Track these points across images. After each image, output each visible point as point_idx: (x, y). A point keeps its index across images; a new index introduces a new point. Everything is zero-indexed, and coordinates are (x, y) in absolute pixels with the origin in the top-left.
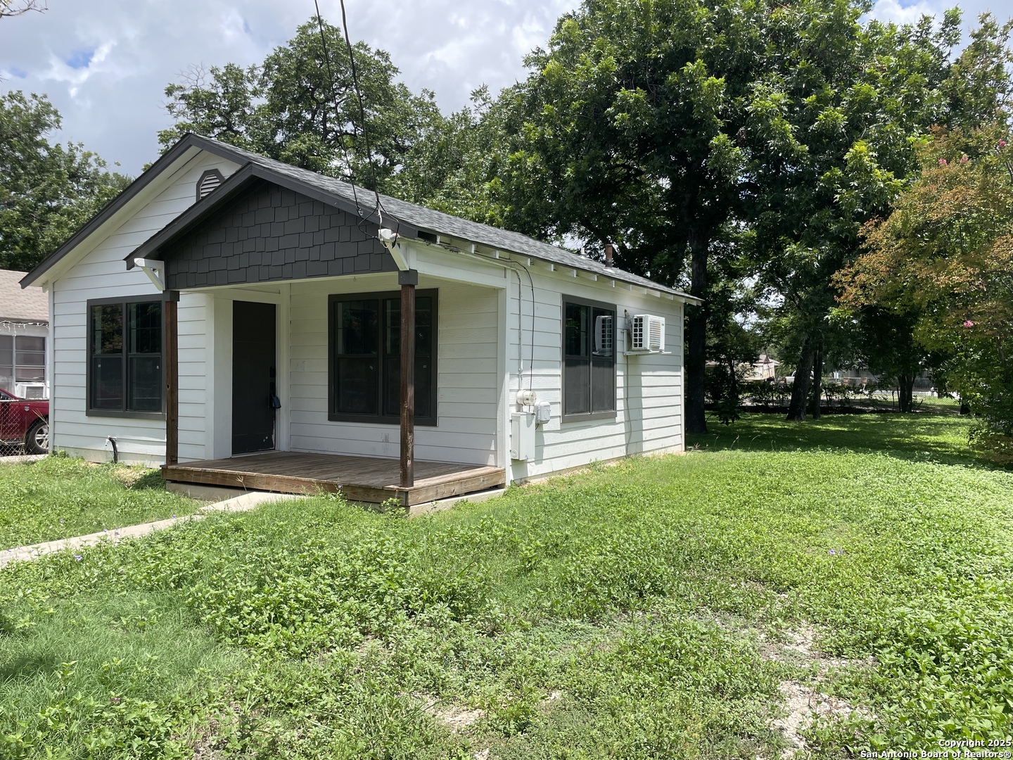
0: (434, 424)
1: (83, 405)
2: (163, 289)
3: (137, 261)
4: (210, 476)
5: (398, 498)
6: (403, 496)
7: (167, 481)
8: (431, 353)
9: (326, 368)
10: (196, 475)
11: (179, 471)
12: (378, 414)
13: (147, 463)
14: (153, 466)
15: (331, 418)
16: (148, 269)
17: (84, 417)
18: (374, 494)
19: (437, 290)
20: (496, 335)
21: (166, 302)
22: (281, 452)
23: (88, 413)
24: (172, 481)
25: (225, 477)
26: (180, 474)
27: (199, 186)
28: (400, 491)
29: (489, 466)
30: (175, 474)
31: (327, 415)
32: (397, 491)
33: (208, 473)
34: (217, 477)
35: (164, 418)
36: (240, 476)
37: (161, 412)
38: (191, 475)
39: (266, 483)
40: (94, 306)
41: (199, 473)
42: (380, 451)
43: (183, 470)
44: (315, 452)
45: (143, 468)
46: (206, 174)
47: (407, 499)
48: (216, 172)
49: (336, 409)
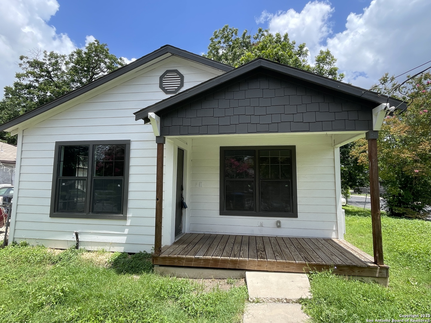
0: (296, 216)
1: (48, 210)
2: (159, 135)
3: (152, 115)
4: (202, 261)
5: (380, 272)
6: (384, 271)
7: (155, 266)
8: (292, 179)
9: (218, 186)
10: (188, 261)
11: (170, 259)
12: (256, 211)
13: (107, 248)
14: (112, 249)
15: (221, 214)
16: (155, 121)
17: (47, 218)
18: (357, 271)
19: (295, 146)
20: (333, 170)
21: (158, 144)
22: (187, 234)
23: (51, 216)
24: (160, 266)
25: (217, 262)
26: (172, 260)
27: (161, 78)
28: (382, 268)
29: (333, 238)
30: (167, 260)
31: (218, 212)
32: (379, 268)
33: (201, 259)
34: (209, 262)
35: (125, 218)
36: (232, 261)
37: (122, 214)
38: (183, 261)
39: (258, 266)
40: (61, 146)
41: (190, 260)
42: (257, 232)
43: (175, 258)
44: (209, 233)
45: (104, 252)
46: (168, 72)
47: (387, 273)
48: (176, 71)
49: (225, 209)
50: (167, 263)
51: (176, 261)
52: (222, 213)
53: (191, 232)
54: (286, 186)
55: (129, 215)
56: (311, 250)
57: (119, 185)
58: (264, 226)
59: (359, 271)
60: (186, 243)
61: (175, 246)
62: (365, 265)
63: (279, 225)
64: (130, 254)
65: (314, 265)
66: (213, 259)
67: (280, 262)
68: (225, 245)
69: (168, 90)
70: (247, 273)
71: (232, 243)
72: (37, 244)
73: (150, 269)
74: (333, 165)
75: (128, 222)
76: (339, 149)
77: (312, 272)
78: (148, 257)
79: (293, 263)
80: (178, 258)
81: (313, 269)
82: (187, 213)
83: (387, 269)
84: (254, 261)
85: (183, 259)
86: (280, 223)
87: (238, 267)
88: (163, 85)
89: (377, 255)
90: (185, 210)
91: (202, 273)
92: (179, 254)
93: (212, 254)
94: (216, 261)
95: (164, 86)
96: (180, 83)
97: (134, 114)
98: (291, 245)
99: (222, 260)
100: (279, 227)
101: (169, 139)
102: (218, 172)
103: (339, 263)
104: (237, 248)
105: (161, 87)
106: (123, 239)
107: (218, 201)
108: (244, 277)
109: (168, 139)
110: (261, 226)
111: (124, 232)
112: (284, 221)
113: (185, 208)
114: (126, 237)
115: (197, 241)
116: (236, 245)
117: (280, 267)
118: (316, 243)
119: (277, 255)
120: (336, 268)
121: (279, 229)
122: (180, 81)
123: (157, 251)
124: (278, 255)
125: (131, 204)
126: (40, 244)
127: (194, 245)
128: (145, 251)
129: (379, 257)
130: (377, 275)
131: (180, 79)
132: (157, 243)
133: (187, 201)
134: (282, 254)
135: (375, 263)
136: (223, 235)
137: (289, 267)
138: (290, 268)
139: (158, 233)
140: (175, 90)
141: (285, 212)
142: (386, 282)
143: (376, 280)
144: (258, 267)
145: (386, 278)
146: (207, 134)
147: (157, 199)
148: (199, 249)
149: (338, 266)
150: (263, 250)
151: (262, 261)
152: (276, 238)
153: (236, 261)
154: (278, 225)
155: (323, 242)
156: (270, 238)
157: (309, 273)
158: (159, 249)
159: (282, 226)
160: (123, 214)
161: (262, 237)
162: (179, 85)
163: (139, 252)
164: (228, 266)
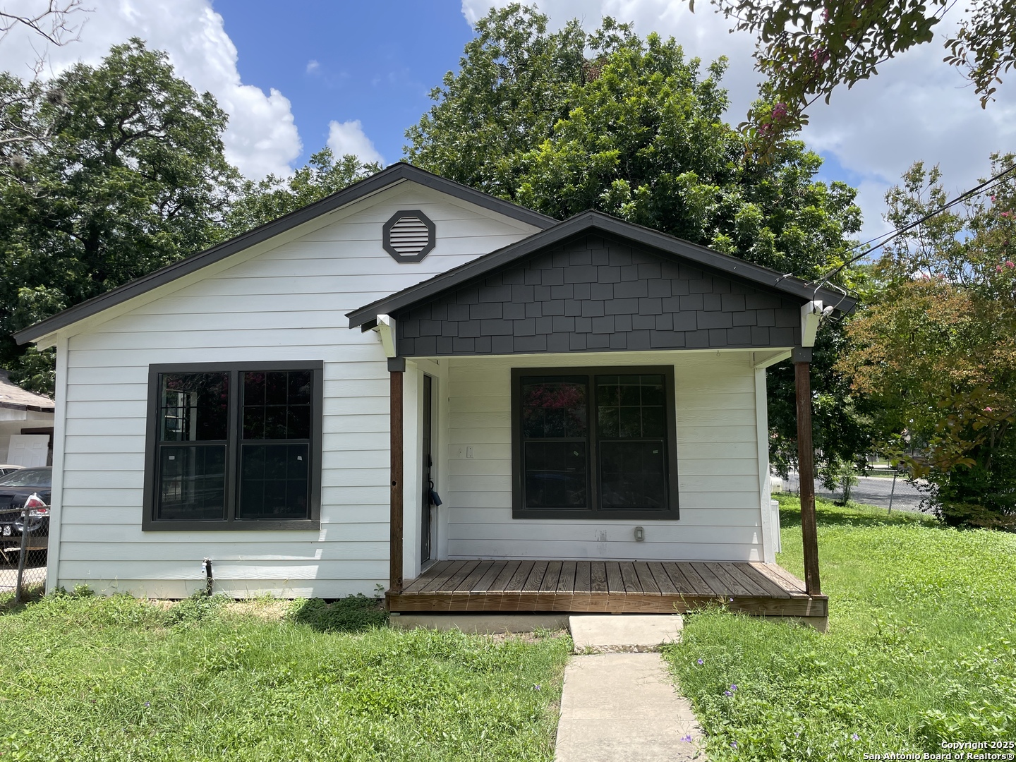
0: (676, 516)
1: (137, 516)
2: (394, 355)
3: (383, 318)
4: (485, 600)
5: (813, 607)
6: (821, 606)
7: (392, 614)
8: (667, 437)
9: (508, 455)
10: (458, 601)
11: (422, 597)
12: (591, 508)
13: (276, 592)
14: (290, 594)
15: (516, 515)
16: (389, 329)
17: (137, 532)
18: (774, 606)
19: (672, 366)
20: (754, 417)
21: (392, 373)
22: (440, 562)
23: (147, 527)
24: (403, 613)
25: (514, 600)
26: (425, 601)
27: (387, 228)
28: (815, 600)
29: (752, 562)
30: (415, 602)
31: (509, 512)
32: (811, 599)
33: (484, 596)
34: (498, 600)
35: (316, 527)
36: (543, 597)
37: (310, 519)
38: (447, 601)
39: (592, 604)
40: (163, 374)
41: (463, 599)
42: (594, 553)
43: (432, 596)
44: (489, 558)
45: (271, 599)
46: (400, 214)
47: (826, 608)
48: (419, 214)
49: (524, 504)
50: (417, 607)
51: (435, 602)
52: (518, 513)
53: (450, 558)
54: (655, 452)
55: (324, 520)
56: (698, 579)
57: (300, 458)
58: (608, 539)
59: (776, 607)
60: (446, 576)
61: (424, 580)
62: (787, 595)
63: (640, 535)
64: (329, 601)
65: (694, 598)
66: (507, 596)
67: (633, 596)
68: (527, 575)
69: (402, 255)
70: (572, 619)
71: (541, 573)
72: (114, 590)
73: (381, 621)
74: (753, 407)
75: (322, 535)
76: (764, 373)
77: (690, 612)
78: (369, 605)
79: (656, 596)
80: (438, 596)
81: (692, 607)
82: (441, 515)
83: (825, 600)
84: (584, 595)
85: (448, 597)
86: (641, 531)
87: (555, 607)
88: (392, 243)
89: (809, 577)
90: (437, 508)
91: (485, 623)
92: (439, 589)
93: (503, 588)
94: (512, 598)
95: (392, 245)
96: (427, 239)
97: (347, 315)
98: (661, 573)
99: (524, 595)
100: (640, 540)
101: (414, 361)
102: (508, 424)
103: (740, 593)
104: (553, 578)
105: (387, 246)
106: (311, 572)
107: (508, 487)
108: (568, 628)
109: (410, 361)
110: (603, 539)
111: (314, 556)
112: (651, 527)
113: (437, 505)
114: (317, 567)
115: (469, 571)
116: (549, 576)
117: (634, 605)
118: (713, 570)
119: (629, 586)
120: (732, 600)
121: (640, 546)
122: (427, 234)
123: (395, 586)
124: (631, 585)
125: (327, 497)
126: (119, 591)
127: (464, 578)
128: (361, 594)
129: (813, 580)
130: (808, 614)
131: (427, 230)
132: (395, 570)
133: (440, 489)
134: (639, 584)
135: (807, 593)
136: (522, 562)
137: (649, 604)
138: (651, 605)
139: (396, 550)
140: (416, 254)
141: (653, 507)
142: (825, 626)
143: (805, 620)
144: (593, 606)
145: (824, 616)
146: (491, 353)
147: (393, 483)
148: (476, 583)
149: (736, 598)
150: (603, 580)
151: (599, 594)
152: (634, 565)
153: (551, 596)
154: (639, 537)
155: (732, 567)
156: (621, 565)
157: (685, 614)
158: (399, 581)
159: (647, 537)
160: (312, 518)
161: (605, 563)
162: (426, 244)
163: (348, 596)
164: (536, 607)
